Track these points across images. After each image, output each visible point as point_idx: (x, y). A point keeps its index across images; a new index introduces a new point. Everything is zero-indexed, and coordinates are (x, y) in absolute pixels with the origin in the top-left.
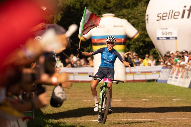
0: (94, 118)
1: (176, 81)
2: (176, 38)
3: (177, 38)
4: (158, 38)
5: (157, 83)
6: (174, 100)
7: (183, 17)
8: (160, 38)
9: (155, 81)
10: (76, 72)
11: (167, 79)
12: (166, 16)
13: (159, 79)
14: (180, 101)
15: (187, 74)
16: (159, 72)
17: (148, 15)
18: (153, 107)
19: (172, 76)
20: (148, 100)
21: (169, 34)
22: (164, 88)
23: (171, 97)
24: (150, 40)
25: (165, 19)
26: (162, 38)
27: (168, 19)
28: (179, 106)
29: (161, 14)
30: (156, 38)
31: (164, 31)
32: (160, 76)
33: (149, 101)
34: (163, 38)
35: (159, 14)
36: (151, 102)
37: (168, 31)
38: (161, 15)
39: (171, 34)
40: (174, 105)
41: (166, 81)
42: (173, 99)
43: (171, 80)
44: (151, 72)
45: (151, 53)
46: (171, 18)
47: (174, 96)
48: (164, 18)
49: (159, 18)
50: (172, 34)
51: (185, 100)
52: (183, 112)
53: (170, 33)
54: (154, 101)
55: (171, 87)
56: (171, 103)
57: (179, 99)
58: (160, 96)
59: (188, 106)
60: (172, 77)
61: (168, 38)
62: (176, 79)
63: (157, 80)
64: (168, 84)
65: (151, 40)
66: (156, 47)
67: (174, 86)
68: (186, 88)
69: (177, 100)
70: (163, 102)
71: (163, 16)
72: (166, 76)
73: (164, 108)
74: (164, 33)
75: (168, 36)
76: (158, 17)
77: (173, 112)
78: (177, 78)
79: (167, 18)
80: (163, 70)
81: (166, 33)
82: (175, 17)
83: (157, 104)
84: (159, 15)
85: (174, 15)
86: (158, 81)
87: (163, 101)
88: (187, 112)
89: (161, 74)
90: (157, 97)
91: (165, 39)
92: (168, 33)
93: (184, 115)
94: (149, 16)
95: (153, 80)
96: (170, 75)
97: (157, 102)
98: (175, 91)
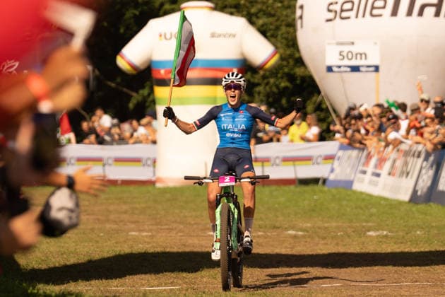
0: (156, 282)
1: (376, 184)
2: (377, 69)
3: (380, 69)
4: (330, 69)
5: (325, 188)
6: (371, 233)
7: (394, 13)
8: (335, 69)
9: (321, 182)
10: (109, 158)
11: (352, 178)
12: (352, 10)
13: (332, 177)
14: (386, 236)
15: (406, 164)
16: (330, 158)
17: (302, 7)
18: (314, 253)
19: (365, 169)
20: (300, 233)
21: (359, 56)
22: (344, 203)
23: (364, 227)
24: (307, 73)
25: (349, 18)
26: (340, 67)
27: (357, 17)
28: (383, 252)
29: (337, 3)
30: (325, 69)
31: (346, 49)
32: (332, 171)
33: (303, 237)
34: (342, 69)
35: (331, 4)
36: (308, 240)
37: (355, 49)
38: (337, 8)
39: (363, 56)
40: (371, 249)
41: (350, 183)
42: (369, 231)
43: (362, 181)
44: (308, 159)
45: (310, 108)
46: (364, 16)
47: (370, 224)
48: (344, 14)
49: (331, 15)
50: (366, 58)
51: (401, 233)
52: (396, 268)
53: (361, 54)
54: (319, 237)
55: (363, 200)
56: (363, 243)
57: (385, 233)
58: (334, 224)
59: (406, 250)
60: (364, 172)
61: (355, 69)
62: (375, 178)
63: (325, 181)
64: (355, 192)
65: (309, 72)
66: (323, 93)
67: (370, 196)
68: (401, 203)
69: (378, 233)
70: (342, 241)
71: (342, 11)
72: (348, 170)
73: (344, 254)
74: (345, 54)
75: (354, 63)
76: (330, 11)
77: (369, 268)
78: (378, 175)
79: (352, 14)
80: (340, 153)
81: (350, 56)
82: (375, 12)
83: (326, 244)
84: (332, 7)
85: (373, 8)
86: (327, 183)
87: (342, 236)
88: (405, 266)
89: (336, 163)
90: (326, 225)
91: (346, 72)
92: (356, 54)
93: (396, 276)
94: (305, 8)
95: (315, 181)
96: (361, 168)
97: (324, 238)
98: (374, 210)
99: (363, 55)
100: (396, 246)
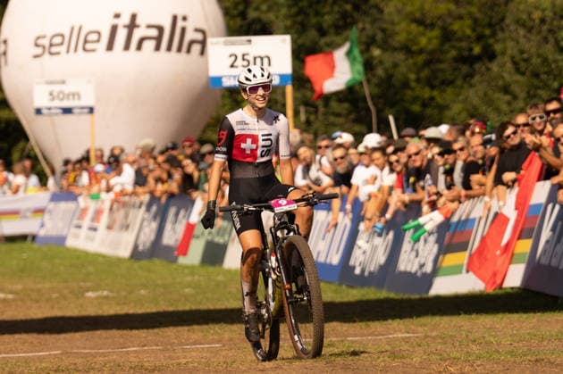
1: (92, 239)
2: (91, 110)
3: (95, 111)
4: (38, 111)
5: (35, 246)
6: (90, 294)
7: (110, 47)
8: (44, 111)
9: (29, 239)
11: (65, 233)
12: (62, 44)
13: (42, 233)
14: (107, 297)
15: (126, 216)
16: (40, 211)
18: (29, 317)
20: (10, 296)
21: (71, 97)
22: (57, 261)
23: (81, 288)
24: (12, 116)
25: (58, 53)
26: (49, 109)
27: (68, 51)
28: (106, 314)
30: (33, 111)
31: (56, 88)
32: (42, 225)
33: (14, 300)
34: (53, 111)
35: (38, 38)
36: (20, 303)
37: (67, 89)
38: (46, 42)
39: (76, 97)
40: (91, 311)
41: (61, 240)
42: (87, 291)
43: (77, 236)
44: (15, 213)
45: (16, 156)
46: (76, 50)
47: (88, 284)
48: (54, 49)
49: (39, 51)
50: (79, 98)
51: (124, 293)
52: (121, 332)
53: (74, 95)
54: (31, 300)
55: (78, 257)
56: (81, 306)
57: (105, 293)
58: (47, 285)
59: (131, 311)
60: (79, 227)
61: (67, 111)
62: (92, 233)
63: (34, 237)
64: (68, 250)
65: (15, 114)
66: (32, 141)
67: (87, 254)
68: (120, 260)
69: (97, 294)
70: (58, 303)
71: (51, 45)
72: (60, 225)
73: (62, 318)
74: (55, 94)
75: (66, 104)
76: (37, 45)
77: (91, 333)
78: (95, 229)
79: (63, 49)
80: (51, 206)
81: (61, 96)
82: (89, 46)
83: (40, 307)
84: (40, 42)
85: (86, 41)
86: (37, 240)
87: (57, 298)
88: (131, 328)
89: (47, 217)
90: (39, 286)
91: (57, 114)
92: (68, 95)
93: (121, 340)
95: (23, 238)
96: (76, 222)
97: (37, 301)
98: (91, 269)
99: (76, 95)
100: (118, 308)
